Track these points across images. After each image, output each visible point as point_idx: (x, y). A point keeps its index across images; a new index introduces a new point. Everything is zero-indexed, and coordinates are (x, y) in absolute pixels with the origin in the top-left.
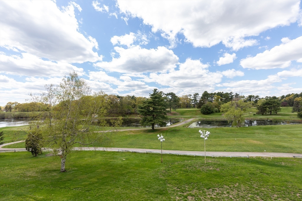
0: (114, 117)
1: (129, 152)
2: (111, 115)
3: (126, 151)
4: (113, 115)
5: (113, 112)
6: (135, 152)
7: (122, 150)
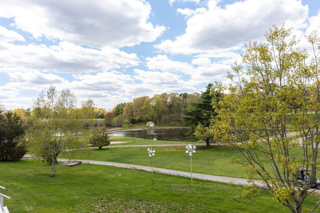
0: (174, 126)
1: (136, 170)
2: (170, 123)
3: (133, 168)
4: (173, 123)
5: (174, 119)
6: (143, 170)
7: (130, 167)
